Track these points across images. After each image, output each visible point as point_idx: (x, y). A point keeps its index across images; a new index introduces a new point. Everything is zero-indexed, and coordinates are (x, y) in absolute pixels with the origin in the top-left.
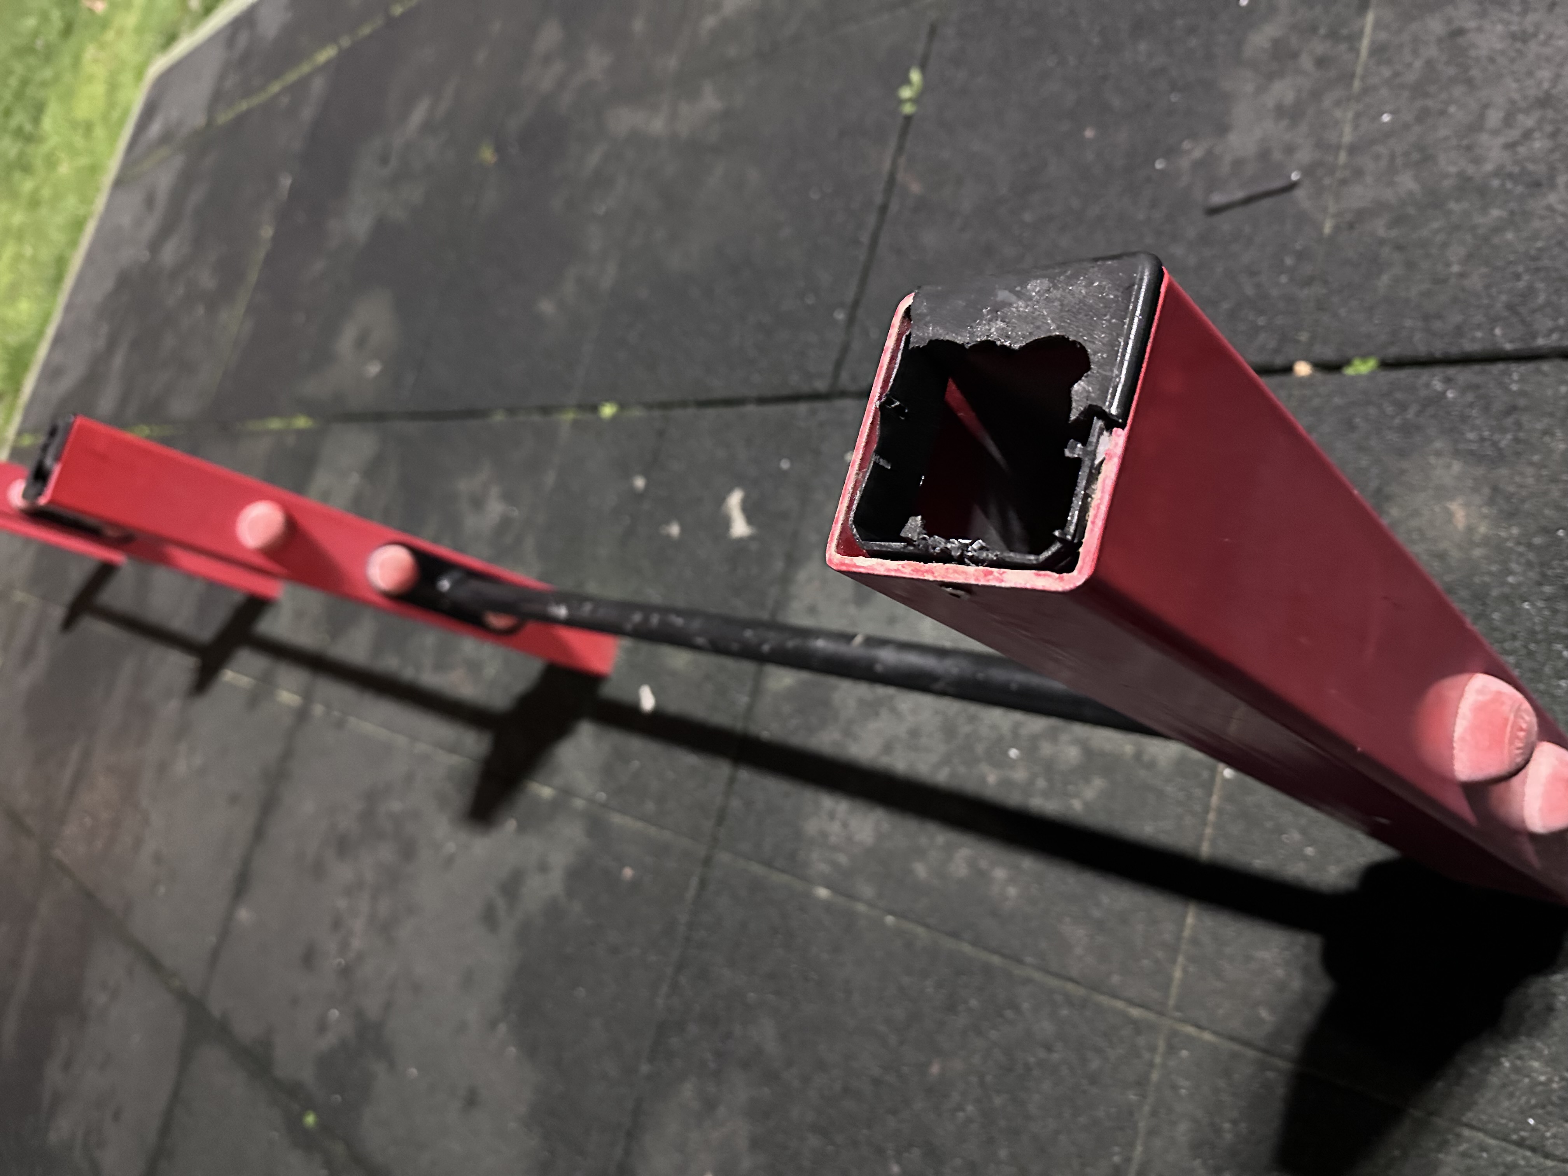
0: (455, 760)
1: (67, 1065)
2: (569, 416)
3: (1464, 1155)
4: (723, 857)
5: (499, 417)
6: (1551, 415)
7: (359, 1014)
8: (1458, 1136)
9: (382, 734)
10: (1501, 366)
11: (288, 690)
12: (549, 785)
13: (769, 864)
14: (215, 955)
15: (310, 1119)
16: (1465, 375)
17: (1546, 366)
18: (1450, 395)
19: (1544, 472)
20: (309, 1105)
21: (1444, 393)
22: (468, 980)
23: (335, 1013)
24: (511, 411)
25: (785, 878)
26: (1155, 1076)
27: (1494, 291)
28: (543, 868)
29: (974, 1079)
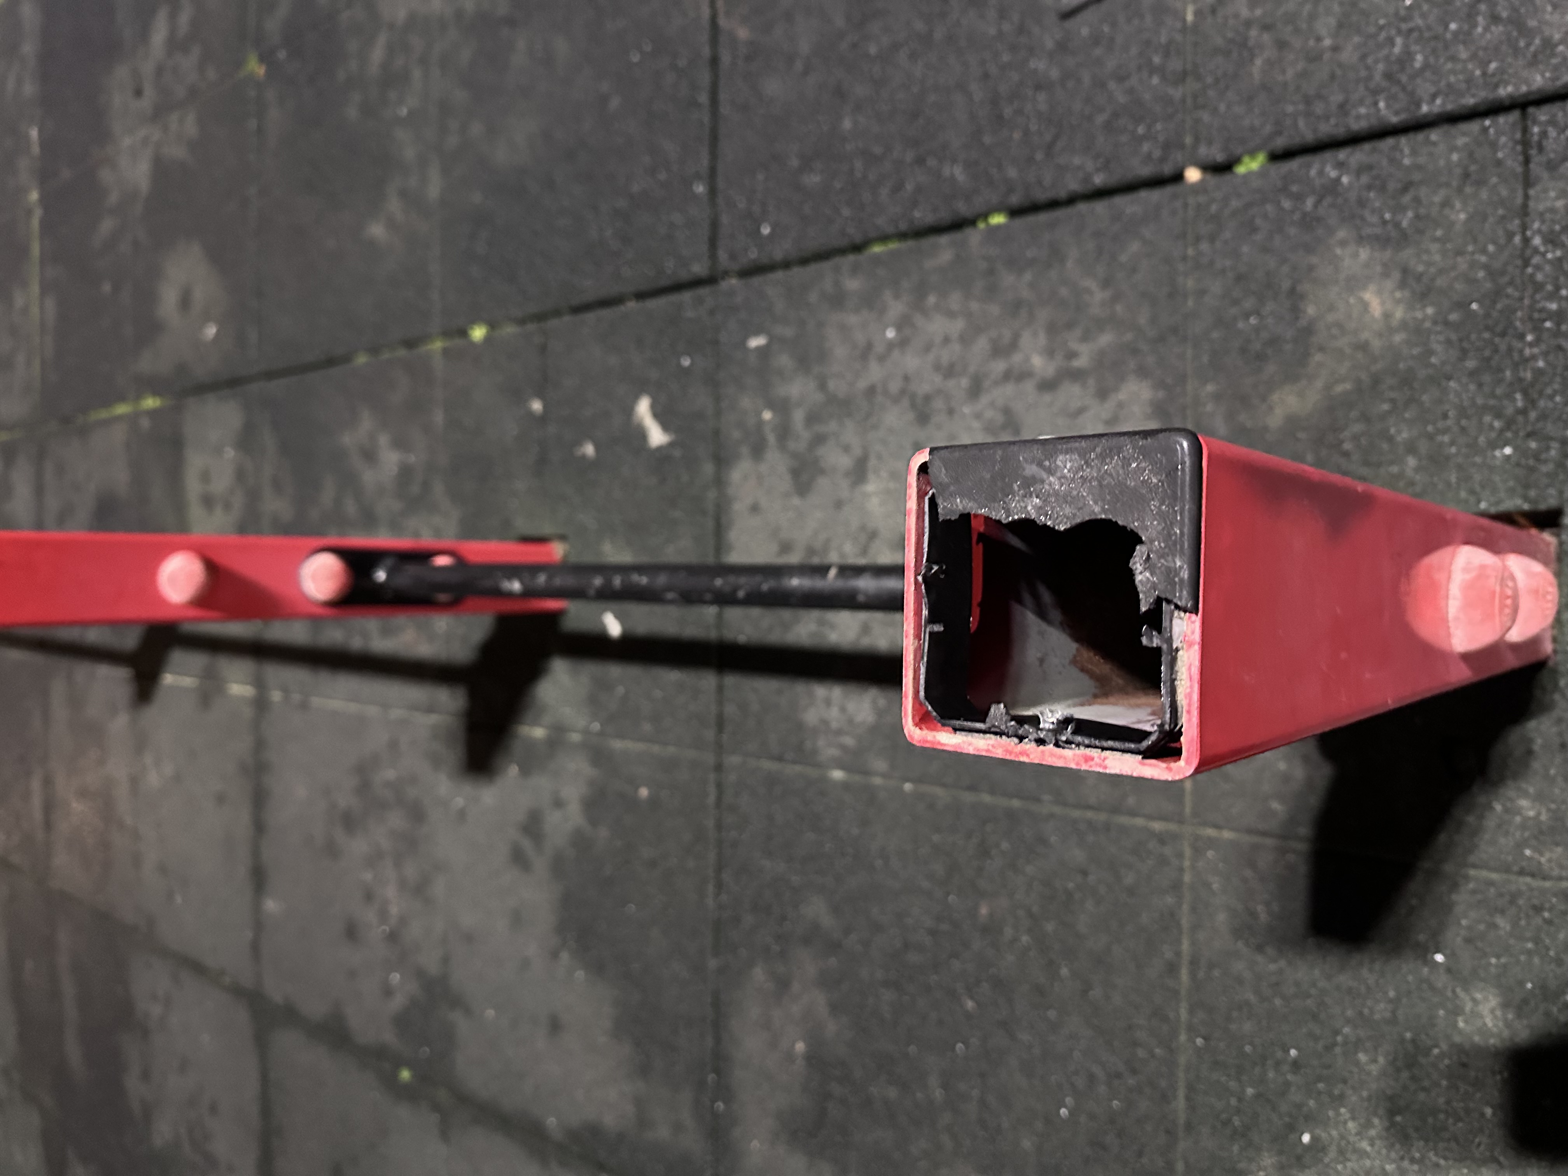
0: (433, 719)
1: (146, 1075)
2: (437, 345)
3: (1474, 892)
4: (733, 760)
5: (362, 359)
6: (1447, 185)
7: (420, 974)
8: (1467, 878)
9: (353, 708)
10: (1390, 141)
11: (236, 682)
12: (540, 725)
13: (780, 759)
14: (255, 948)
15: (405, 1075)
16: (1357, 156)
17: (1434, 135)
18: (1345, 180)
19: (1449, 246)
20: (399, 1063)
21: (1338, 180)
22: (517, 919)
23: (395, 977)
24: (374, 350)
25: (798, 768)
26: (1187, 878)
27: (1370, 61)
28: (558, 803)
29: (1021, 913)
